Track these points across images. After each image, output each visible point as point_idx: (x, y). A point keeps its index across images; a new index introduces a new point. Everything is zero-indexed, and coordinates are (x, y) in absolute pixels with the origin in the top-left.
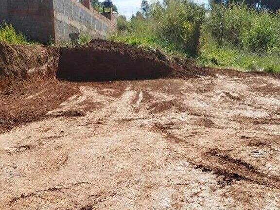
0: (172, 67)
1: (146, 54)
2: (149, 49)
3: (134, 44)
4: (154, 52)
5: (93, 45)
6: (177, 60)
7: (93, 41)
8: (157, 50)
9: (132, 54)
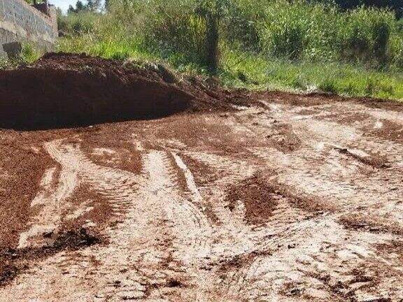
0: (190, 93)
1: (143, 73)
2: (146, 65)
3: (116, 57)
4: (155, 70)
5: (52, 63)
6: (193, 80)
7: (48, 56)
8: (159, 66)
9: (120, 75)
